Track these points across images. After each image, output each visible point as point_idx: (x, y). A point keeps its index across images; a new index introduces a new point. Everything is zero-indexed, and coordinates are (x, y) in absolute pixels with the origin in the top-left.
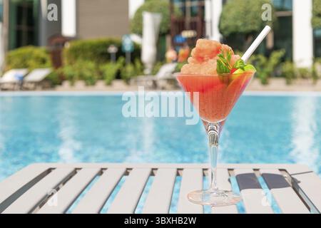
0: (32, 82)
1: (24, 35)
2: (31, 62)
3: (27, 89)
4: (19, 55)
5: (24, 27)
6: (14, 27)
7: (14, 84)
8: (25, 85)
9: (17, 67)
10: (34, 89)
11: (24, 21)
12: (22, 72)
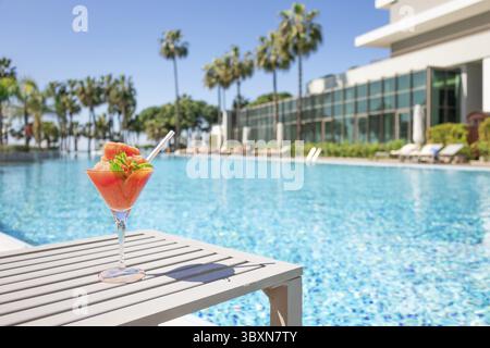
0: (447, 156)
1: (446, 113)
2: (449, 137)
3: (443, 162)
4: (439, 130)
5: (446, 107)
6: (437, 106)
7: (430, 157)
8: (441, 158)
9: (436, 142)
10: (450, 162)
11: (446, 102)
12: (438, 146)
